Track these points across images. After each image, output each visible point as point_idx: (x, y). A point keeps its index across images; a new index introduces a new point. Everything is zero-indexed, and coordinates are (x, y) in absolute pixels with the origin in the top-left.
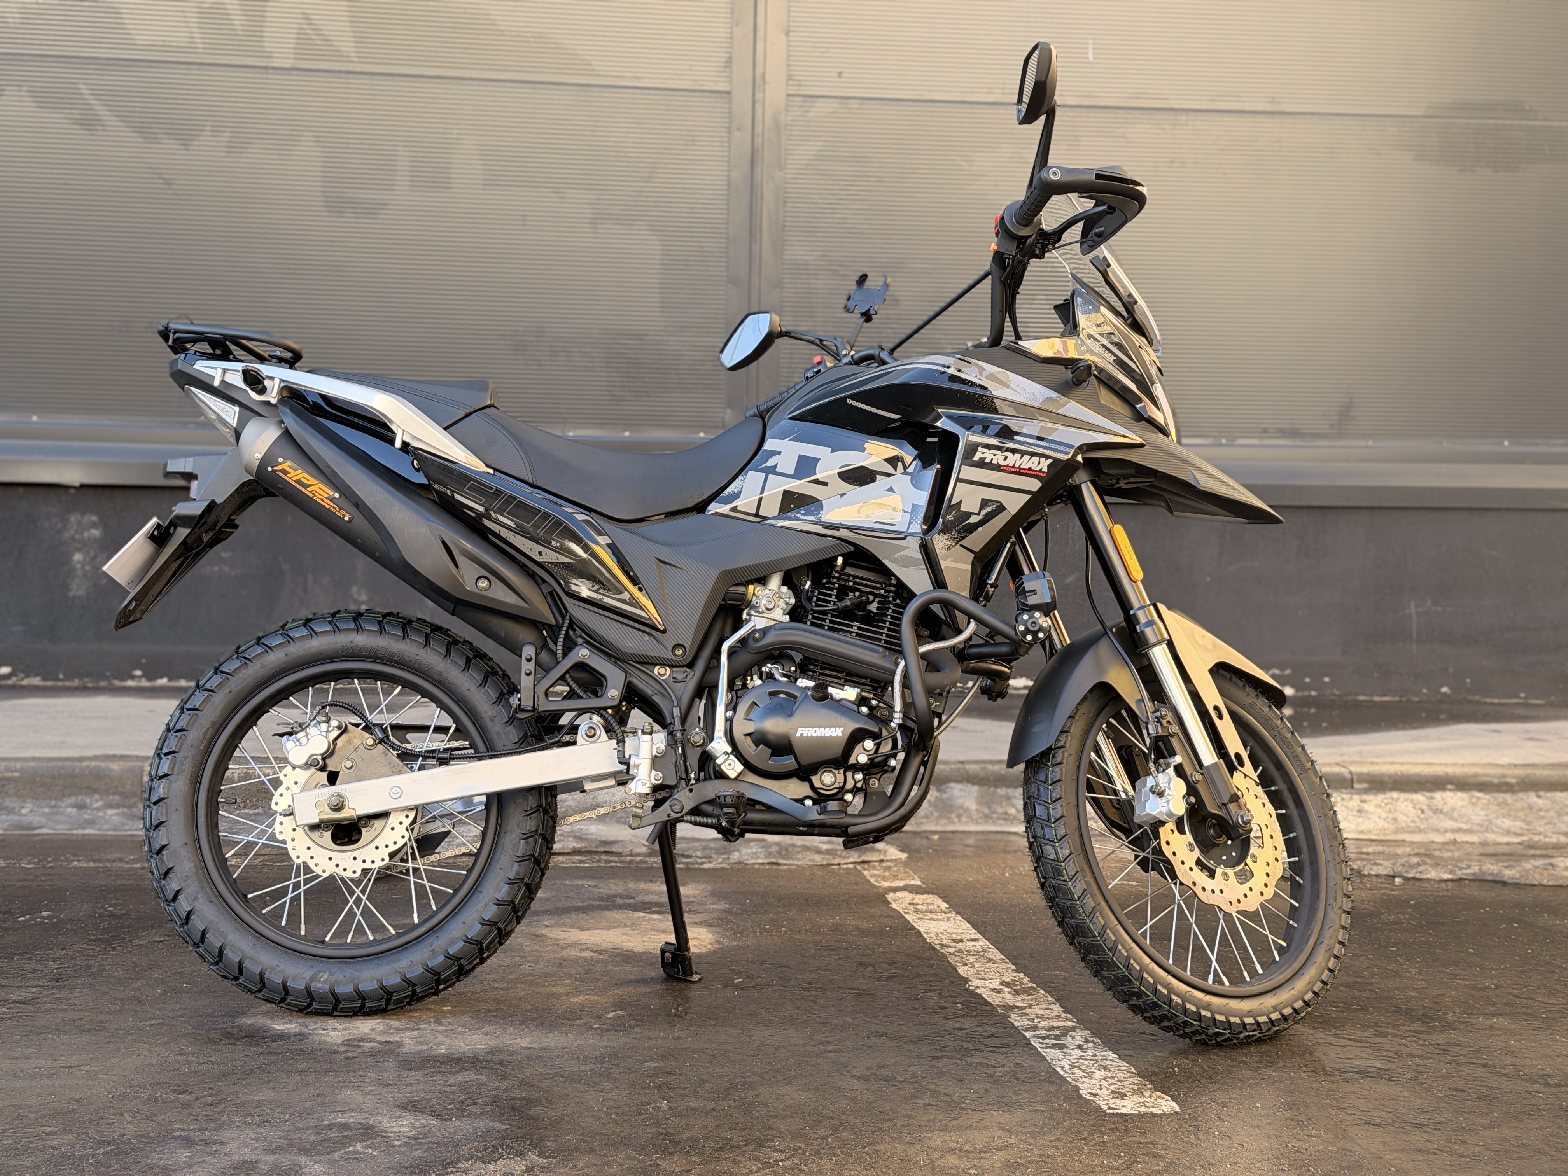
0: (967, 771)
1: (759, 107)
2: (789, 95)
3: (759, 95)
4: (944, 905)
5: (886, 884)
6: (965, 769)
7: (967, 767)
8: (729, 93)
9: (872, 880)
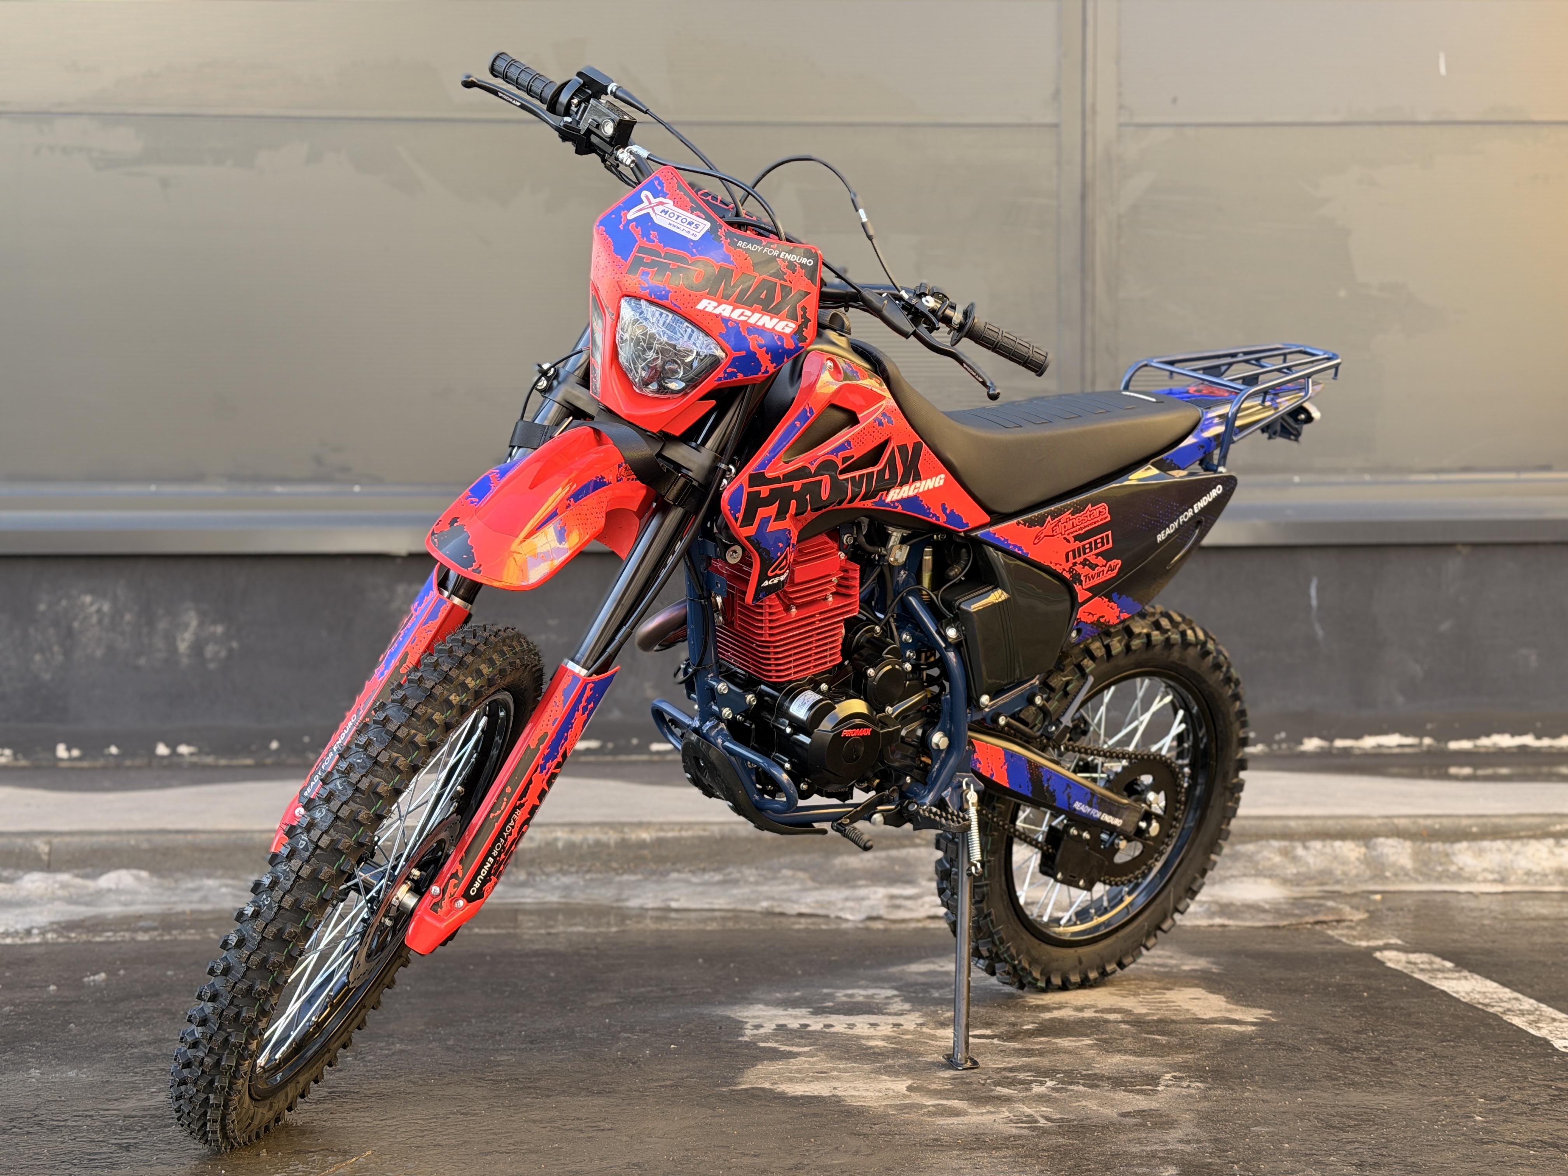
0: (1397, 827)
1: (1089, 139)
2: (1121, 125)
3: (1089, 127)
4: (1449, 965)
5: (1364, 944)
6: (1393, 824)
7: (1396, 821)
8: (1056, 126)
9: (1344, 940)
